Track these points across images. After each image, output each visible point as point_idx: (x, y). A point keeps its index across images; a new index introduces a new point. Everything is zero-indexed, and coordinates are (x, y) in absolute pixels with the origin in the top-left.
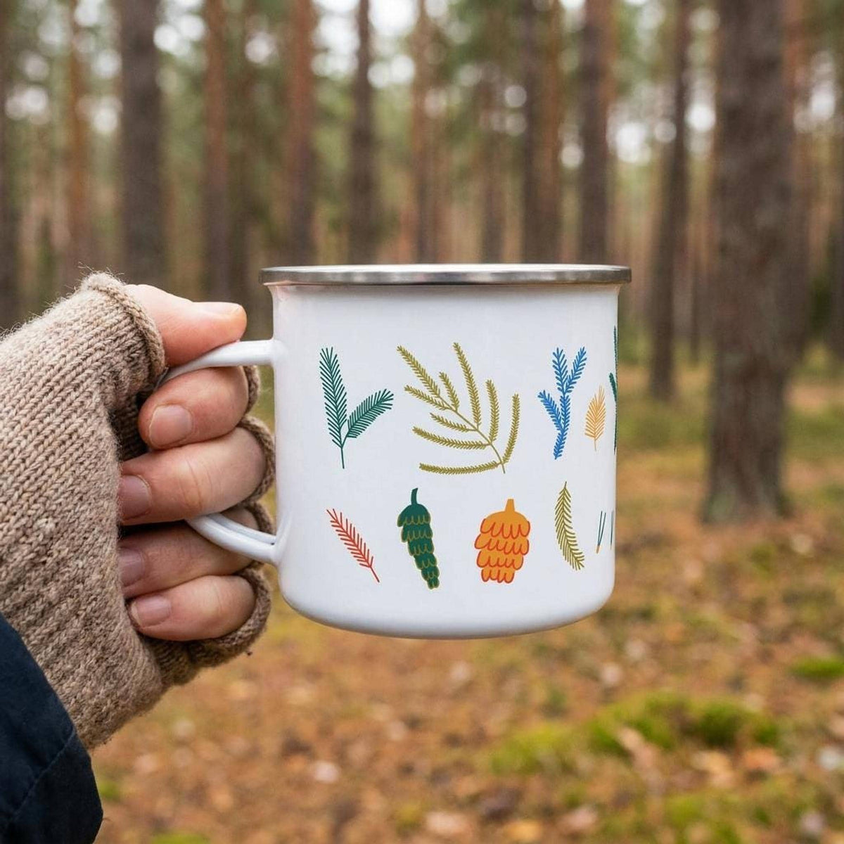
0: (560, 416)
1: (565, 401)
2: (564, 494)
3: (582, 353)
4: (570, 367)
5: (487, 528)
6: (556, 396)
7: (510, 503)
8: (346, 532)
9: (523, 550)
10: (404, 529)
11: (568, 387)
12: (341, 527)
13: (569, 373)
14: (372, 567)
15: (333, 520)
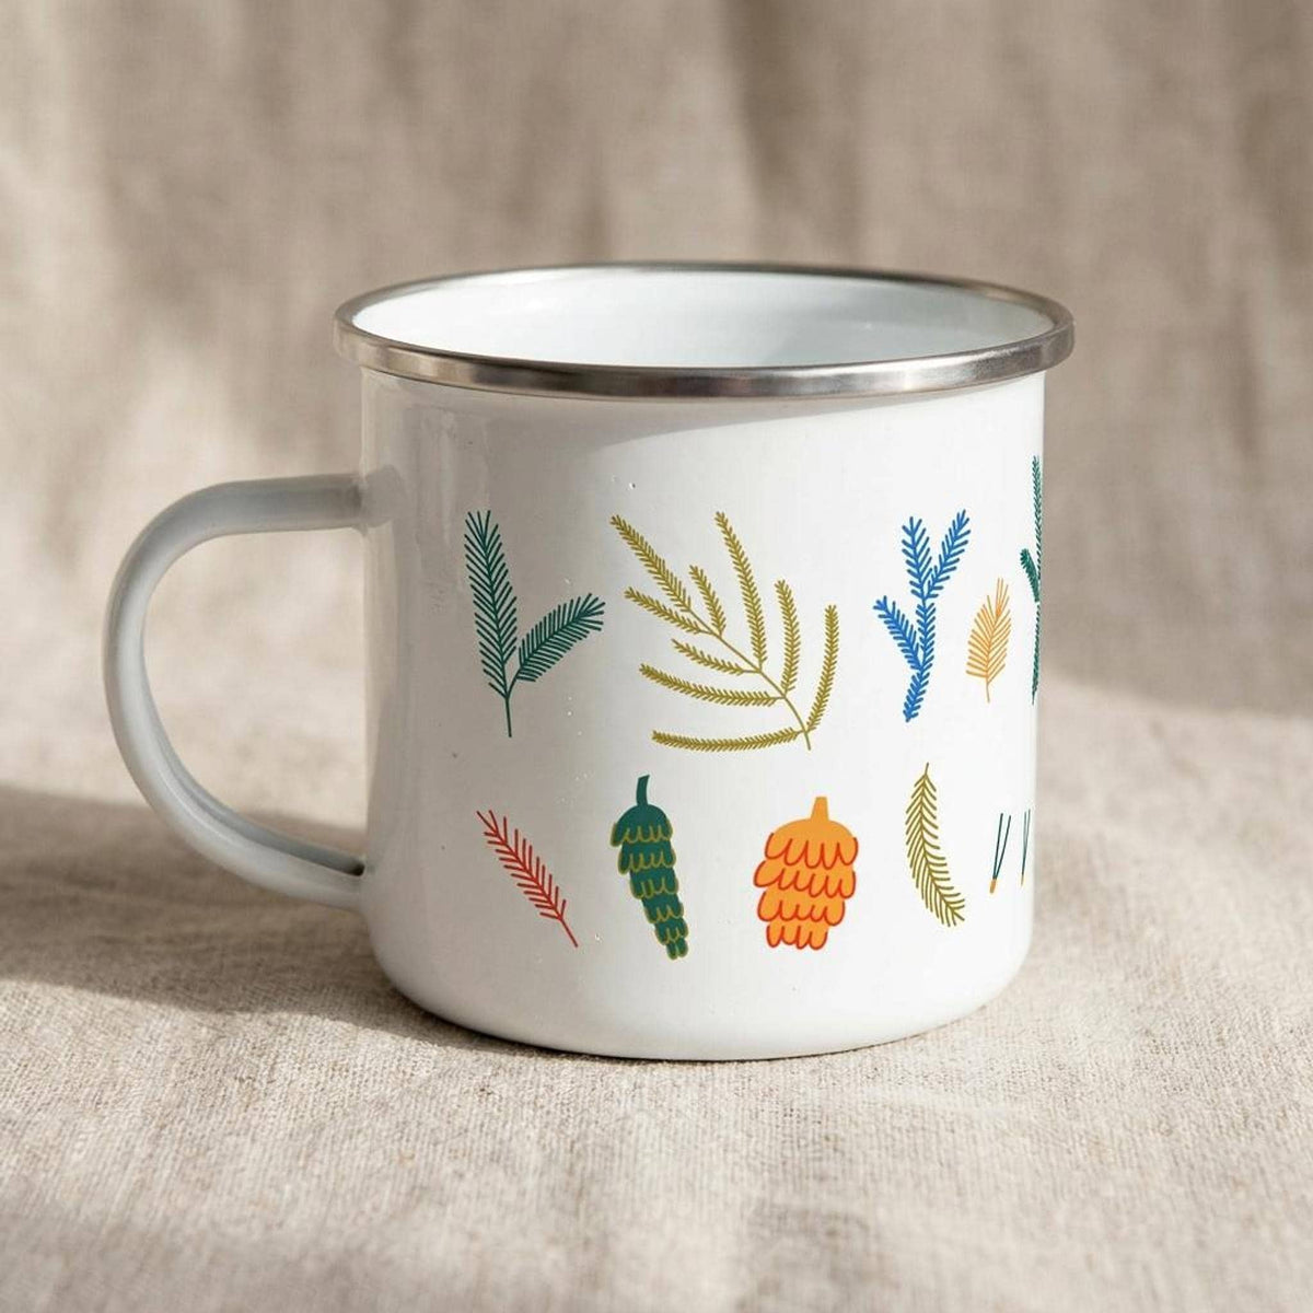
0: (916, 643)
1: (926, 614)
2: (924, 786)
3: (961, 521)
4: (936, 551)
5: (776, 849)
6: (908, 607)
7: (821, 805)
8: (516, 854)
9: (844, 891)
10: (623, 851)
11: (931, 588)
12: (504, 843)
13: (935, 562)
14: (564, 918)
15: (489, 831)
